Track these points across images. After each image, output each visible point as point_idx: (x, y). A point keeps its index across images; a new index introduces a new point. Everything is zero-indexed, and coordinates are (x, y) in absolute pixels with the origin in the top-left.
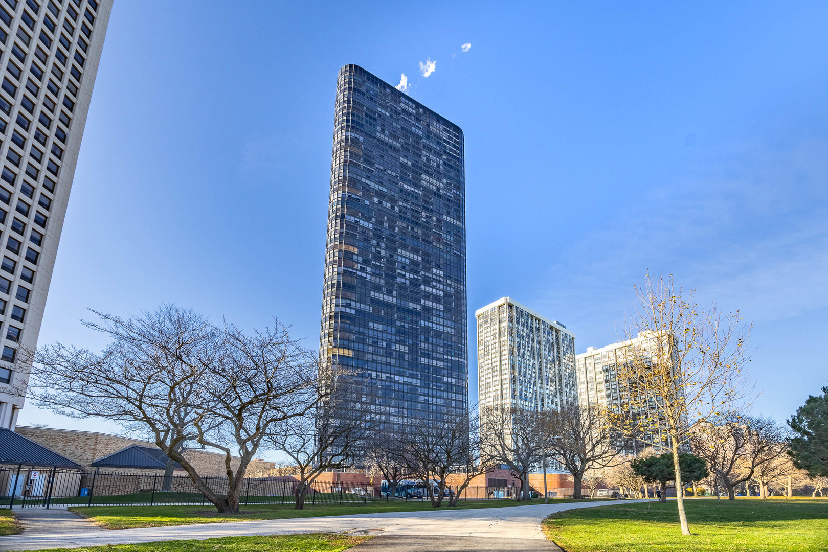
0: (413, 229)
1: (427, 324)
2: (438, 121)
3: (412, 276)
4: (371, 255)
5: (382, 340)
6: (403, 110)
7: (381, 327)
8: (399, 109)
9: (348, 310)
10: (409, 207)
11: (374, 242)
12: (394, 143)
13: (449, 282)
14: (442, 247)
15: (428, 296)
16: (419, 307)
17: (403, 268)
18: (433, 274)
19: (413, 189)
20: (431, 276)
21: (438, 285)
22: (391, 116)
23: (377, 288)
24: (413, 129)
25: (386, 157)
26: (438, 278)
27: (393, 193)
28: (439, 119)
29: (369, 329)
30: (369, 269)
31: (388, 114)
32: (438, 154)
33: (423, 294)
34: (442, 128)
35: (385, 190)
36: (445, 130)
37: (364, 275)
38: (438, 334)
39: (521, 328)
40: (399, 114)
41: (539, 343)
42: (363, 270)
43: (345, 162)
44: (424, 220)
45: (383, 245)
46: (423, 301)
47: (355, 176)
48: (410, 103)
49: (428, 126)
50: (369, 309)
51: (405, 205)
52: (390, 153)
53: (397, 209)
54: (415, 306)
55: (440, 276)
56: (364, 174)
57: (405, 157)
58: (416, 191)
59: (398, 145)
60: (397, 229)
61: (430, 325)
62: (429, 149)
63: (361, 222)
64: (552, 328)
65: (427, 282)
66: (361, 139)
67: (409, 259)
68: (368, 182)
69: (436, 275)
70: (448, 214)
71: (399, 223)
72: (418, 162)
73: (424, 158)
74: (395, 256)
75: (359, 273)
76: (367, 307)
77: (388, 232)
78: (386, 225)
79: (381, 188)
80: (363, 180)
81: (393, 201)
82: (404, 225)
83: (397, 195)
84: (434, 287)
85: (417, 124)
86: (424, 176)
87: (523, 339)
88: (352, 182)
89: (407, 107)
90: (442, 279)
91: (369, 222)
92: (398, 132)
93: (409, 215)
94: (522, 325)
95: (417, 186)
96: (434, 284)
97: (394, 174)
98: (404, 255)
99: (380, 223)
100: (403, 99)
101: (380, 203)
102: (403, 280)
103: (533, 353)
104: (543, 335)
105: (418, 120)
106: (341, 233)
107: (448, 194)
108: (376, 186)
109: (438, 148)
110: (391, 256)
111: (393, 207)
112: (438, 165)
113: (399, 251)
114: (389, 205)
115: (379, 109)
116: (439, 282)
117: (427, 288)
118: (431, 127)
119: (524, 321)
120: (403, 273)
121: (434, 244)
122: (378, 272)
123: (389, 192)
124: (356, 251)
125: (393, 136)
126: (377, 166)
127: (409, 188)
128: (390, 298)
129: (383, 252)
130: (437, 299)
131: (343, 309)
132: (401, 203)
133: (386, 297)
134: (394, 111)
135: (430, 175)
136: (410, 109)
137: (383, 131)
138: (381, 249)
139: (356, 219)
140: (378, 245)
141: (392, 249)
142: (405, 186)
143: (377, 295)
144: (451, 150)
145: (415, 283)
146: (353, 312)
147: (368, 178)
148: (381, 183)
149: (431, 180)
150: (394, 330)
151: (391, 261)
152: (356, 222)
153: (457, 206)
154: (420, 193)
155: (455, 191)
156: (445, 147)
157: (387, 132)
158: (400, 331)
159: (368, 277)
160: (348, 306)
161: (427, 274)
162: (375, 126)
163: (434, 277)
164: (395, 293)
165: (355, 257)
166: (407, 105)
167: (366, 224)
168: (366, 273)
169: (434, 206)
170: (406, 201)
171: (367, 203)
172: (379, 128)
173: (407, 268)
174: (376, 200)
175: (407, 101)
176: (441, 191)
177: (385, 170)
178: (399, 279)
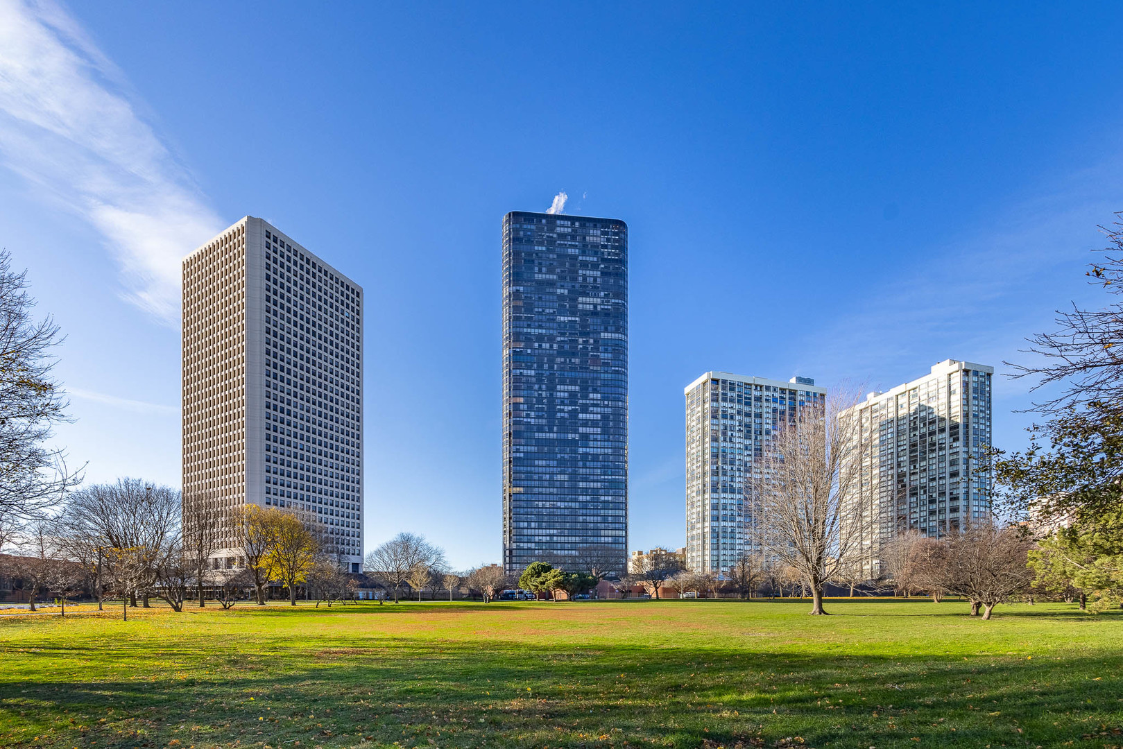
0: (570, 360)
1: (584, 450)
2: (595, 227)
3: (570, 408)
4: (535, 400)
5: (546, 474)
6: (558, 234)
7: (544, 462)
8: (555, 236)
9: (518, 455)
10: (566, 339)
11: (536, 387)
12: (551, 277)
13: (606, 403)
14: (599, 368)
15: (586, 423)
16: (577, 435)
17: (563, 403)
18: (590, 399)
19: (570, 318)
20: (588, 402)
21: (595, 409)
22: (548, 249)
23: (540, 429)
24: (569, 250)
25: (544, 297)
26: (595, 402)
27: (551, 332)
28: (596, 222)
29: (535, 466)
30: (533, 414)
31: (544, 249)
32: (595, 266)
33: (581, 422)
34: (599, 232)
35: (544, 331)
36: (604, 233)
37: (529, 420)
38: (595, 457)
39: (730, 405)
40: (555, 241)
41: (759, 416)
42: (528, 416)
43: (510, 317)
44: (581, 346)
45: (544, 387)
46: (580, 429)
47: (518, 330)
48: (566, 222)
49: (584, 238)
50: (534, 449)
51: (562, 339)
52: (547, 290)
53: (555, 346)
54: (573, 436)
55: (597, 400)
56: (525, 323)
57: (562, 287)
58: (573, 319)
59: (555, 277)
60: (556, 366)
61: (588, 450)
62: (584, 265)
63: (525, 372)
64: (783, 390)
65: (585, 409)
66: (521, 289)
67: (568, 392)
68: (529, 330)
69: (593, 399)
70: (606, 330)
71: (558, 360)
72: (573, 286)
73: (580, 279)
74: (555, 393)
75: (525, 420)
76: (533, 448)
77: (548, 373)
78: (546, 366)
79: (540, 331)
80: (525, 330)
81: (551, 339)
82: (563, 360)
83: (555, 332)
84: (592, 413)
85: (573, 243)
86: (580, 299)
87: (732, 418)
88: (516, 336)
89: (562, 229)
90: (599, 402)
91: (531, 369)
92: (555, 263)
93: (567, 347)
94: (732, 401)
95: (573, 314)
96: (591, 409)
97: (551, 311)
98: (563, 391)
99: (540, 367)
100: (558, 222)
101: (540, 346)
102: (562, 414)
103: (749, 432)
104: (765, 404)
105: (574, 238)
106: (510, 387)
107: (606, 307)
108: (536, 330)
109: (595, 259)
110: (551, 395)
111: (551, 347)
112: (595, 280)
113: (558, 387)
114: (548, 345)
115: (536, 248)
116: (597, 405)
117: (584, 415)
118: (587, 238)
119: (735, 395)
120: (562, 407)
121: (591, 368)
122: (540, 414)
123: (548, 331)
124: (522, 400)
125: (551, 271)
126: (536, 310)
127: (566, 319)
128: (551, 435)
129: (544, 394)
130: (594, 423)
131: (515, 455)
132: (559, 339)
133: (548, 434)
134: (551, 241)
135: (587, 295)
136: (566, 229)
137: (540, 271)
138: (542, 391)
139: (521, 371)
140: (540, 389)
141: (552, 389)
142: (562, 318)
143: (540, 434)
144: (609, 254)
145: (573, 414)
146: (522, 455)
147: (529, 326)
148: (540, 327)
149: (588, 299)
150: (555, 462)
151: (551, 399)
152: (521, 373)
153: (616, 318)
154: (577, 319)
155: (613, 301)
156: (603, 253)
157: (544, 269)
158: (561, 463)
159: (533, 421)
160: (518, 451)
161: (584, 402)
162: (533, 269)
163: (592, 402)
164: (555, 428)
165: (522, 406)
166: (562, 226)
167: (529, 372)
168: (531, 418)
169: (591, 327)
170: (563, 334)
171: (529, 351)
172: (536, 269)
173: (566, 401)
174: (536, 345)
175: (562, 222)
176: (599, 307)
177: (543, 311)
178: (559, 415)
